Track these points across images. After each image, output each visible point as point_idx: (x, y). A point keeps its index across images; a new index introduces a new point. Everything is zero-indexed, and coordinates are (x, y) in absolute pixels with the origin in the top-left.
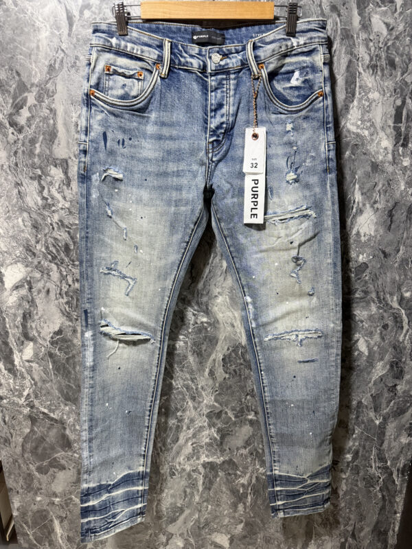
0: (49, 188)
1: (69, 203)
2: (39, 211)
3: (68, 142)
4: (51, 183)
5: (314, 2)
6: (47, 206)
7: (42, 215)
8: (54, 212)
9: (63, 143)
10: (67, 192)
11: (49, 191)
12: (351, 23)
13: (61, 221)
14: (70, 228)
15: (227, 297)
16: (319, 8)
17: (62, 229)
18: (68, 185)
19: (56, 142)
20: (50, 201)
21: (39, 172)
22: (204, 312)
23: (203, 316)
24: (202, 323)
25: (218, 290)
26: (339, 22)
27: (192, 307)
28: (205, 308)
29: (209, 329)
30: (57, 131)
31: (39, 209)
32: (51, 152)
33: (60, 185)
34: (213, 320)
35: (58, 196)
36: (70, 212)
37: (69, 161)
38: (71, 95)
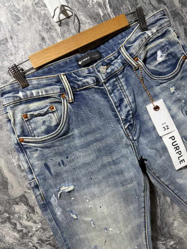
0: (20, 222)
1: (40, 224)
2: (20, 243)
3: (19, 182)
4: (20, 218)
5: (145, 3)
6: (24, 235)
7: (23, 244)
8: (31, 236)
9: (15, 184)
10: (35, 217)
11: (21, 224)
12: (175, 6)
13: (40, 240)
14: (49, 240)
15: (180, 219)
16: (150, 6)
17: (43, 245)
18: (33, 211)
19: (9, 187)
20: (25, 231)
21: (7, 215)
22: (169, 238)
23: (170, 241)
24: (171, 246)
25: (172, 219)
26: (167, 8)
27: (160, 240)
28: (168, 235)
29: (178, 247)
30: (7, 179)
31: (19, 241)
32: (9, 196)
33: (27, 215)
34: (177, 240)
35: (30, 224)
36: (44, 230)
37: (27, 195)
38: (5, 148)
